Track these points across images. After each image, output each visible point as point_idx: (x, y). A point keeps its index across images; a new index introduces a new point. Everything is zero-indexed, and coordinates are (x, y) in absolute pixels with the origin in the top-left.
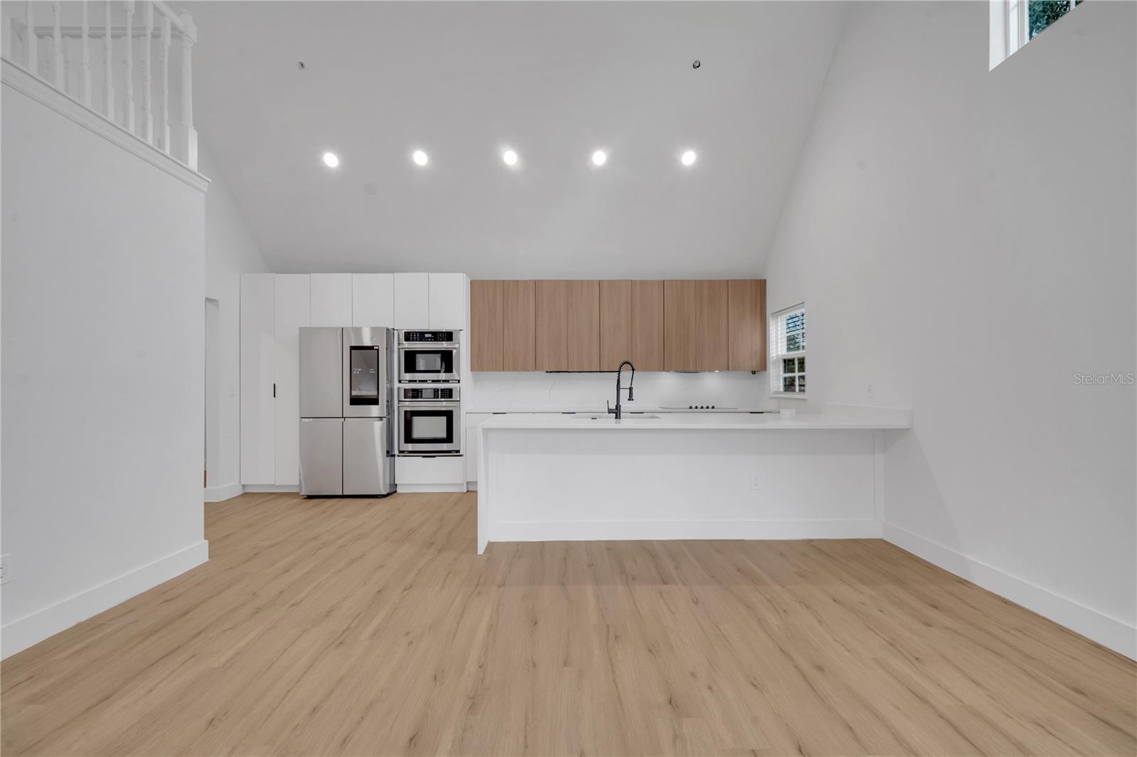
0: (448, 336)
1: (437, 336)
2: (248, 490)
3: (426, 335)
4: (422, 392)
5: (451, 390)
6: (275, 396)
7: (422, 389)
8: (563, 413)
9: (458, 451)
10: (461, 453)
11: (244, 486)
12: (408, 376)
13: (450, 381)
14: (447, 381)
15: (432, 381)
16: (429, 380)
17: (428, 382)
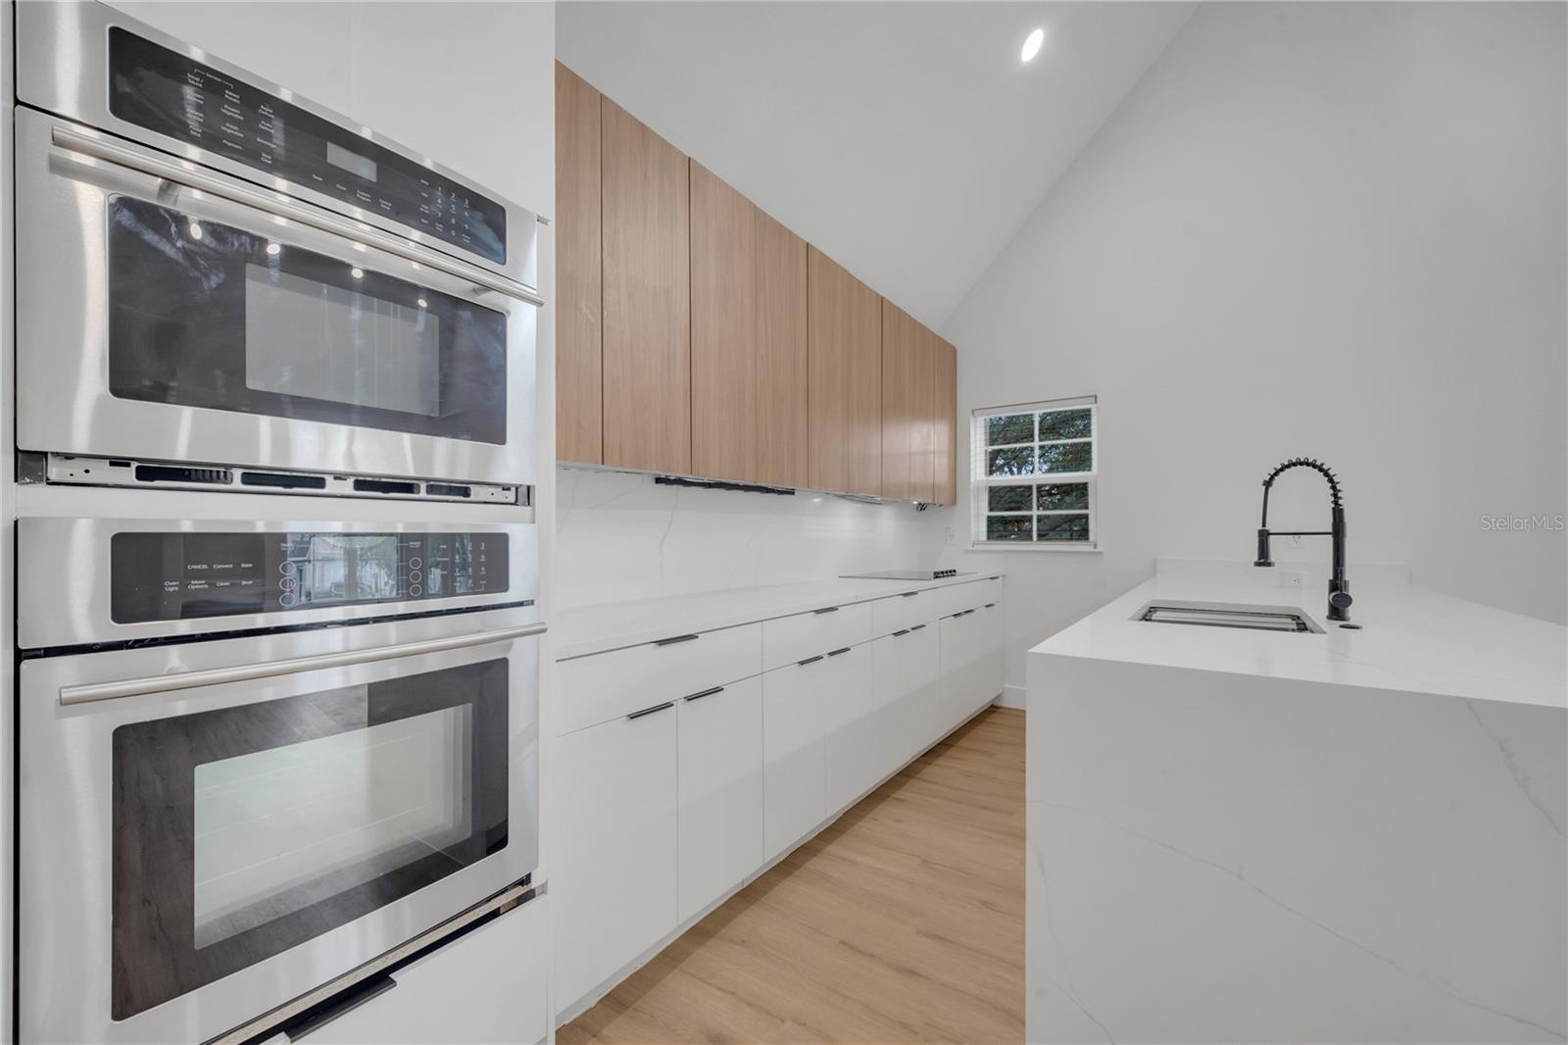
5: (492, 546)
13: (477, 493)
14: (461, 490)
15: (360, 485)
16: (339, 477)
17: (332, 486)
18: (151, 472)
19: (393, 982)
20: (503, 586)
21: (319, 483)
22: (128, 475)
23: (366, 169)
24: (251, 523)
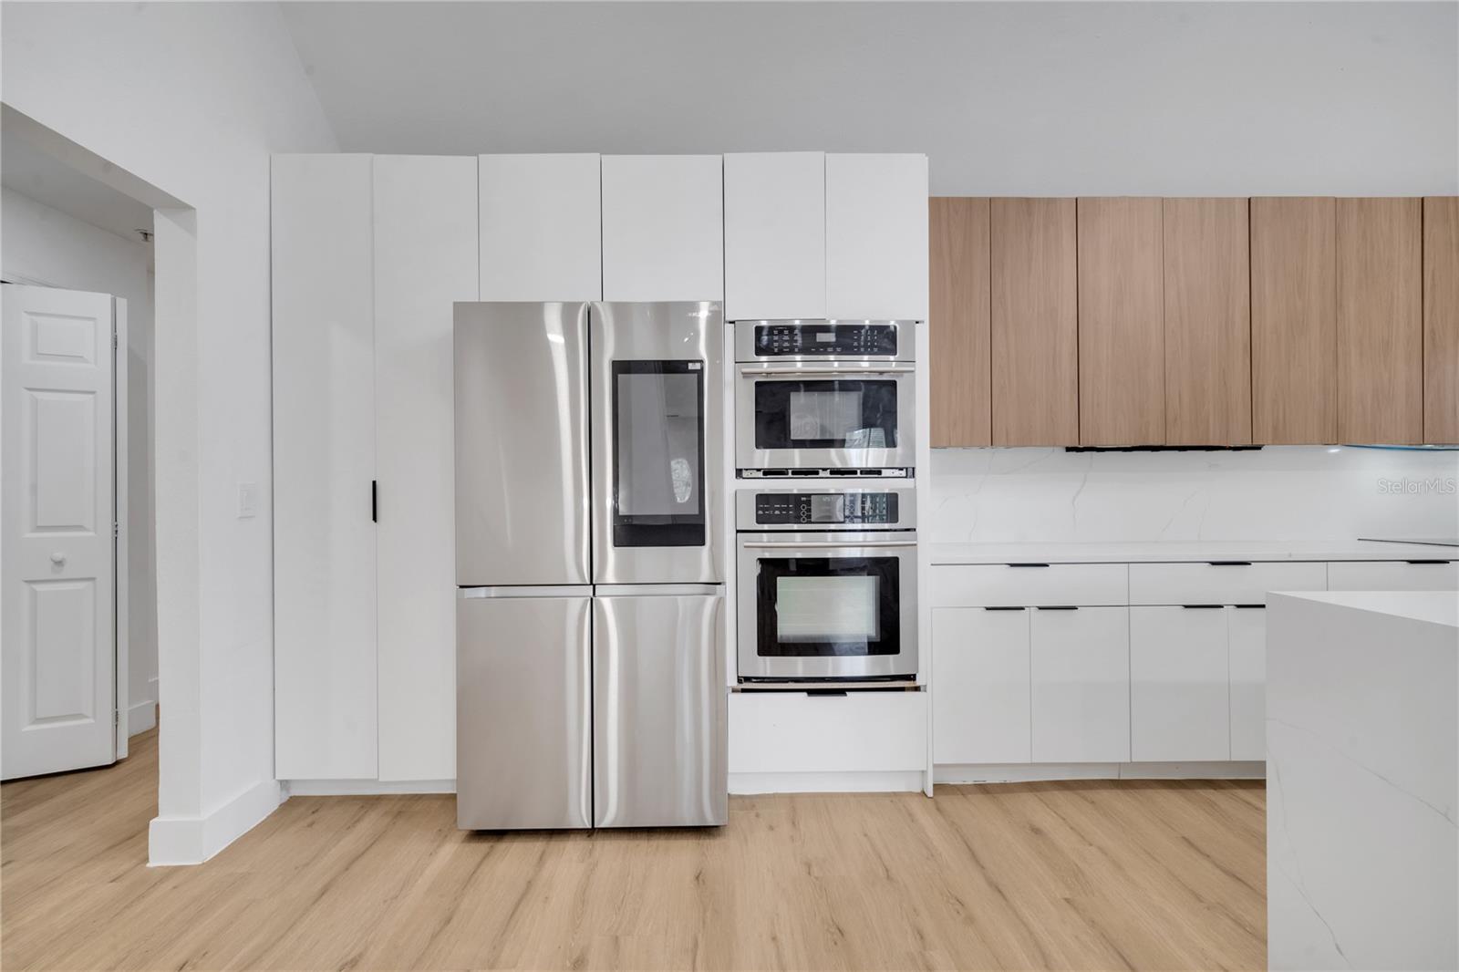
0: (883, 339)
1: (850, 338)
2: (296, 792)
3: (821, 337)
4: (809, 503)
5: (892, 500)
6: (375, 519)
7: (809, 496)
8: (1213, 564)
9: (912, 678)
10: (919, 682)
11: (285, 784)
12: (767, 458)
13: (885, 473)
14: (876, 472)
15: (832, 473)
16: (824, 470)
17: (822, 474)
18: (768, 473)
19: (846, 695)
20: (896, 521)
21: (817, 473)
22: (760, 474)
23: (831, 337)
24: (792, 490)
